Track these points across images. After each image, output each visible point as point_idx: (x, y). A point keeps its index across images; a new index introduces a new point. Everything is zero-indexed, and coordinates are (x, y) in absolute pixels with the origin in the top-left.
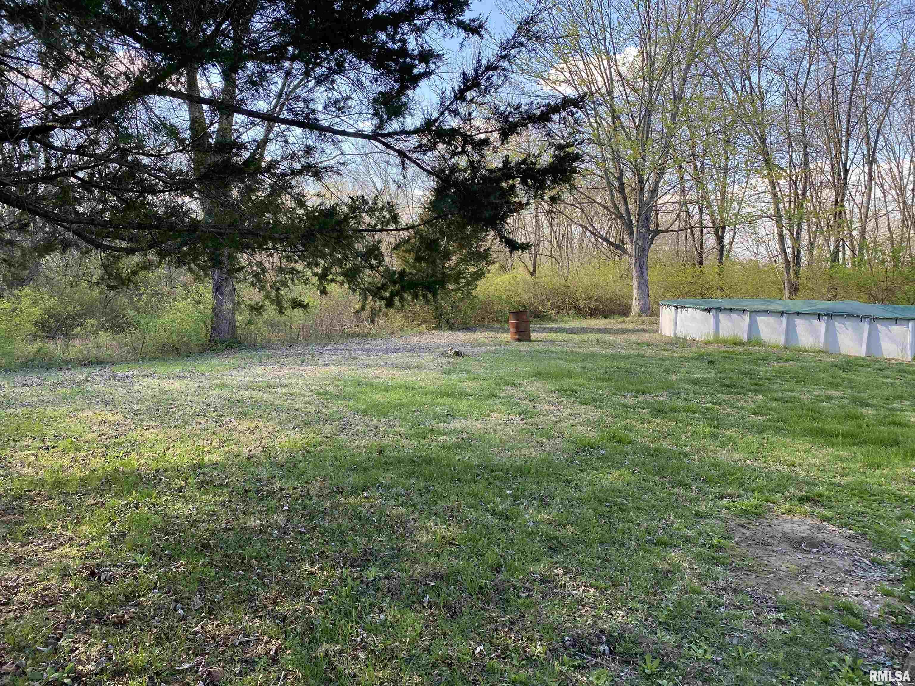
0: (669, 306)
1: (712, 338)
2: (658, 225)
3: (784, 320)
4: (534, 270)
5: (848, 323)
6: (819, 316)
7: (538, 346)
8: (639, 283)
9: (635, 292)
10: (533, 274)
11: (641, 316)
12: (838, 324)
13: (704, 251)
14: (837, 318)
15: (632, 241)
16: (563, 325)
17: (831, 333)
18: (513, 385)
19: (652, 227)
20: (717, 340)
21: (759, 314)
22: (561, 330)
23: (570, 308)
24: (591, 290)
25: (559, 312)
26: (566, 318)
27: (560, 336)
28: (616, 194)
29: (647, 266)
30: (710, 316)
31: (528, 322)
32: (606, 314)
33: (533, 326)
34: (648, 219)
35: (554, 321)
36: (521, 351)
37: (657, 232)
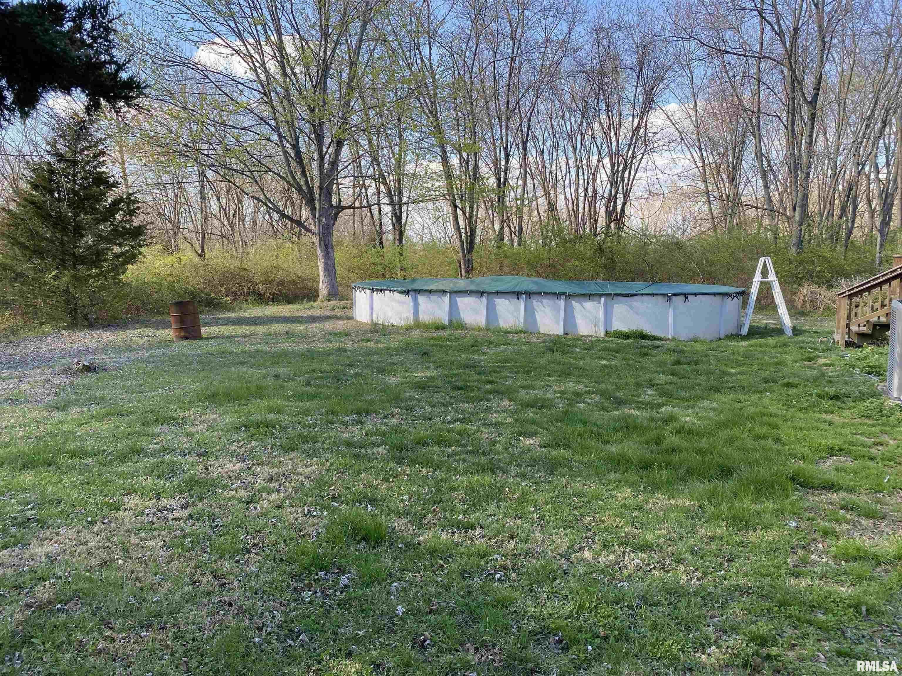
0: (363, 289)
1: (412, 323)
2: (340, 201)
3: (484, 299)
4: (203, 251)
5: (545, 301)
6: (518, 294)
7: (212, 346)
8: (326, 264)
9: (321, 273)
10: (202, 255)
11: (329, 300)
12: (535, 302)
13: (384, 231)
14: (535, 296)
15: (314, 216)
16: (241, 314)
17: (530, 312)
18: (173, 421)
19: (334, 202)
20: (418, 325)
21: (459, 294)
22: (239, 321)
23: (248, 294)
24: (271, 272)
25: (235, 299)
26: (245, 306)
27: (239, 330)
28: (293, 164)
29: (332, 245)
30: (408, 299)
31: (195, 315)
32: (290, 299)
33: (203, 318)
34: (329, 193)
35: (231, 309)
36: (187, 356)
37: (340, 208)
